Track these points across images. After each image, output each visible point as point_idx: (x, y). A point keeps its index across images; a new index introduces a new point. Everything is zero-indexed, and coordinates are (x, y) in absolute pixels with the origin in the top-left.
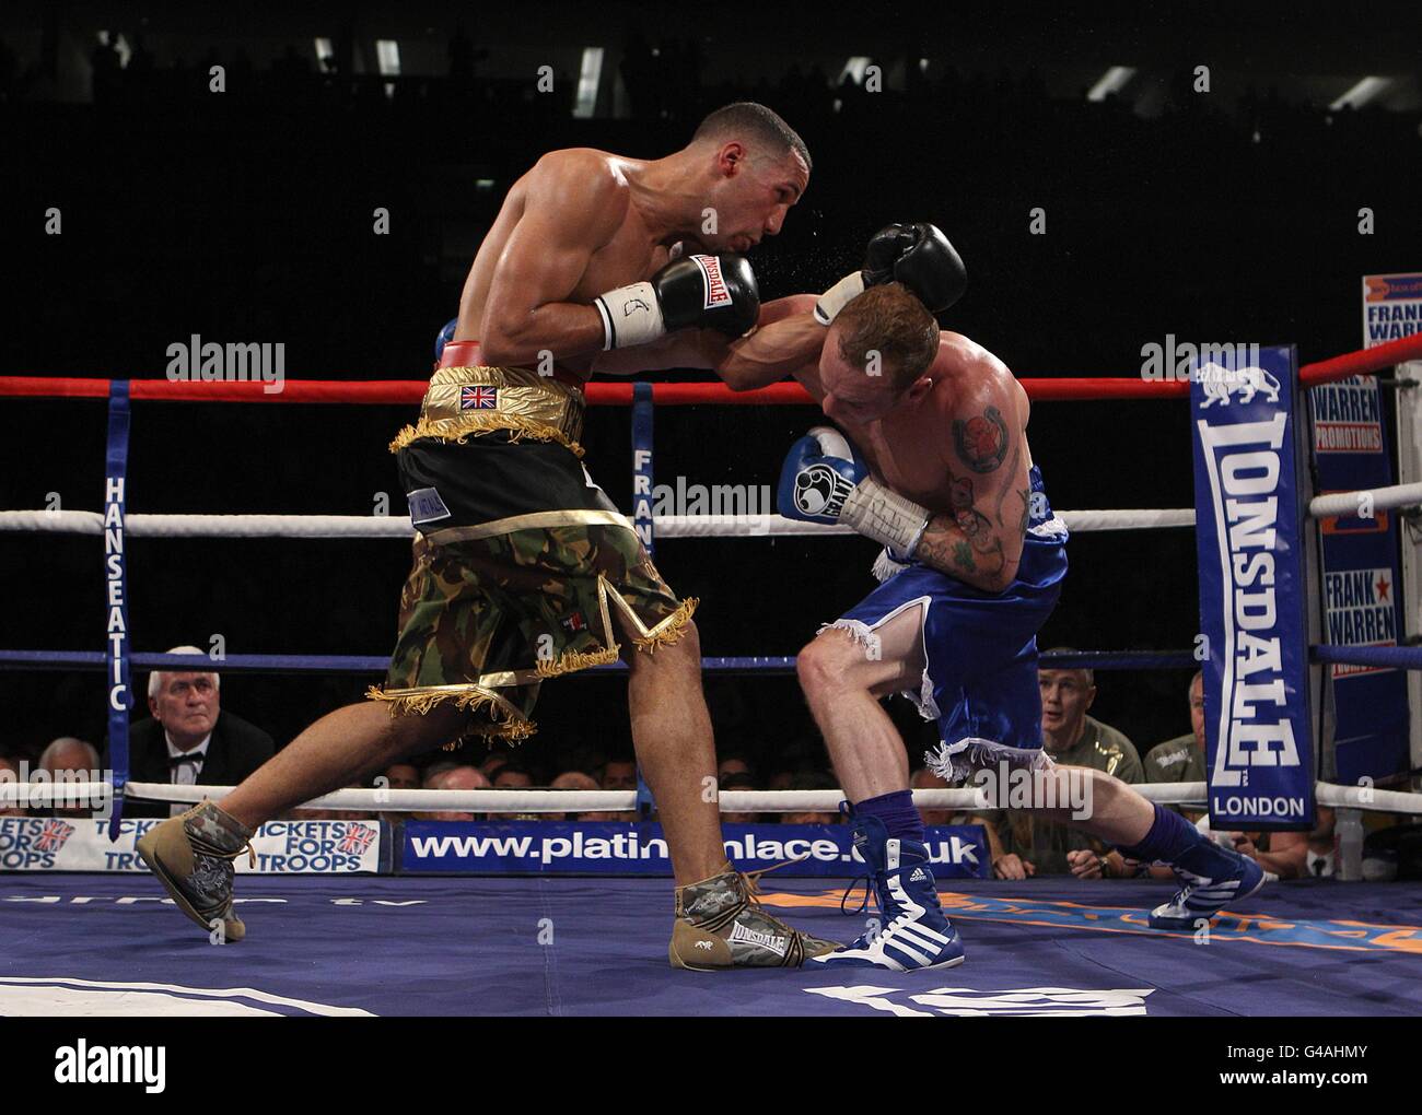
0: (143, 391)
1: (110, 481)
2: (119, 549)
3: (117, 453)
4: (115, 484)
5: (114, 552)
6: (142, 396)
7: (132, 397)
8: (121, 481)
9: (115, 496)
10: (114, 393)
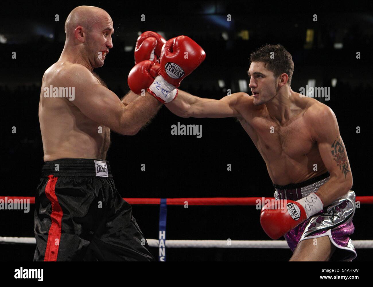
0: (172, 202)
1: (160, 232)
2: (164, 254)
3: (163, 223)
4: (162, 233)
5: (162, 256)
6: (171, 204)
7: (168, 204)
8: (164, 232)
9: (162, 237)
10: (161, 203)
